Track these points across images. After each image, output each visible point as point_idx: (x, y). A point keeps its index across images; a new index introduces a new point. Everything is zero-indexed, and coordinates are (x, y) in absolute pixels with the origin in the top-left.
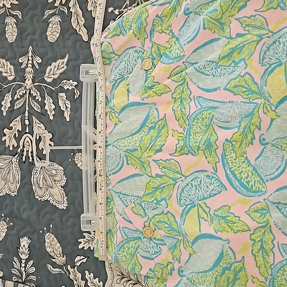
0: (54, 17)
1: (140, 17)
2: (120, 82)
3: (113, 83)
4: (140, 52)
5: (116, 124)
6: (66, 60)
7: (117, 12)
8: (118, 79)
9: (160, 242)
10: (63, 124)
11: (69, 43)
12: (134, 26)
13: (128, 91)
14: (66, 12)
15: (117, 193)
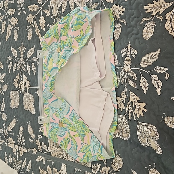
0: (30, 29)
1: (55, 29)
2: (50, 58)
3: (48, 59)
4: (57, 44)
5: (49, 77)
6: (34, 48)
7: (50, 26)
8: (50, 57)
9: (65, 129)
10: (33, 77)
11: (35, 40)
12: (53, 33)
13: (53, 62)
14: (34, 26)
15: (51, 107)
